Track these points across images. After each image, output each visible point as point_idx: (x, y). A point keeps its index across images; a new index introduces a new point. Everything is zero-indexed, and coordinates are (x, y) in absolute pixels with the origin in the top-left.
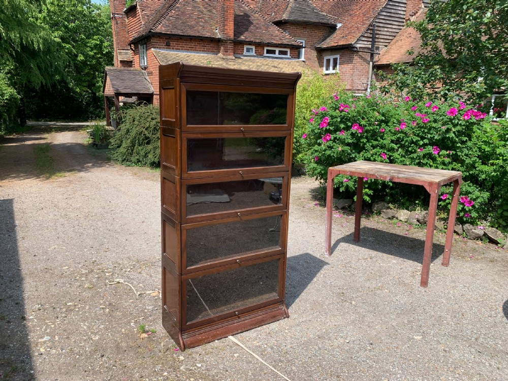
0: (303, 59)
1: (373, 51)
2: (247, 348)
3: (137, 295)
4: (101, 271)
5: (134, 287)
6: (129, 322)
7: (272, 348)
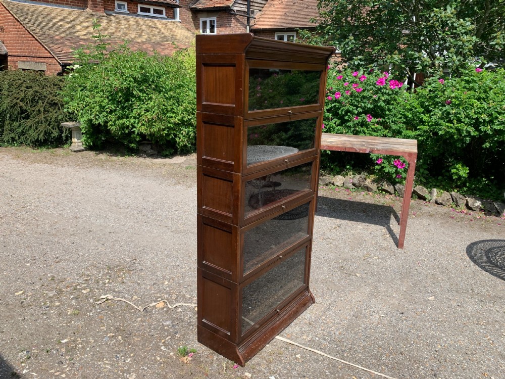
0: (178, 19)
1: (249, 15)
2: (300, 344)
3: (142, 310)
4: (72, 288)
5: (130, 301)
6: (158, 347)
7: (325, 339)
